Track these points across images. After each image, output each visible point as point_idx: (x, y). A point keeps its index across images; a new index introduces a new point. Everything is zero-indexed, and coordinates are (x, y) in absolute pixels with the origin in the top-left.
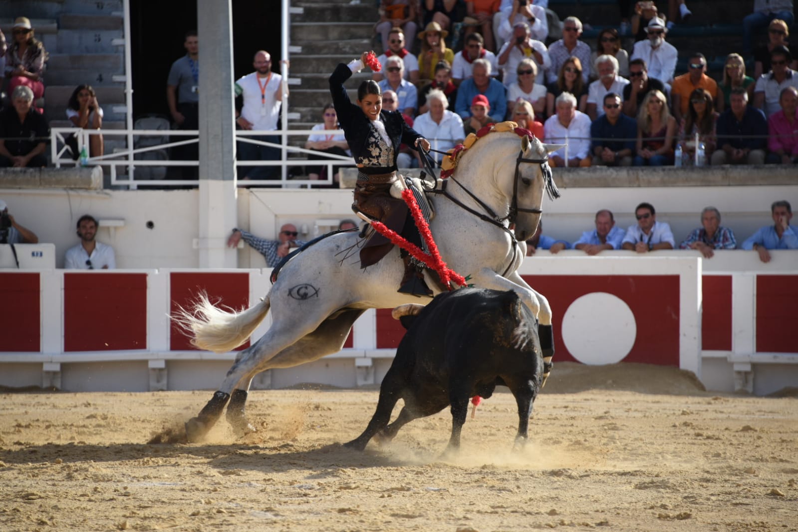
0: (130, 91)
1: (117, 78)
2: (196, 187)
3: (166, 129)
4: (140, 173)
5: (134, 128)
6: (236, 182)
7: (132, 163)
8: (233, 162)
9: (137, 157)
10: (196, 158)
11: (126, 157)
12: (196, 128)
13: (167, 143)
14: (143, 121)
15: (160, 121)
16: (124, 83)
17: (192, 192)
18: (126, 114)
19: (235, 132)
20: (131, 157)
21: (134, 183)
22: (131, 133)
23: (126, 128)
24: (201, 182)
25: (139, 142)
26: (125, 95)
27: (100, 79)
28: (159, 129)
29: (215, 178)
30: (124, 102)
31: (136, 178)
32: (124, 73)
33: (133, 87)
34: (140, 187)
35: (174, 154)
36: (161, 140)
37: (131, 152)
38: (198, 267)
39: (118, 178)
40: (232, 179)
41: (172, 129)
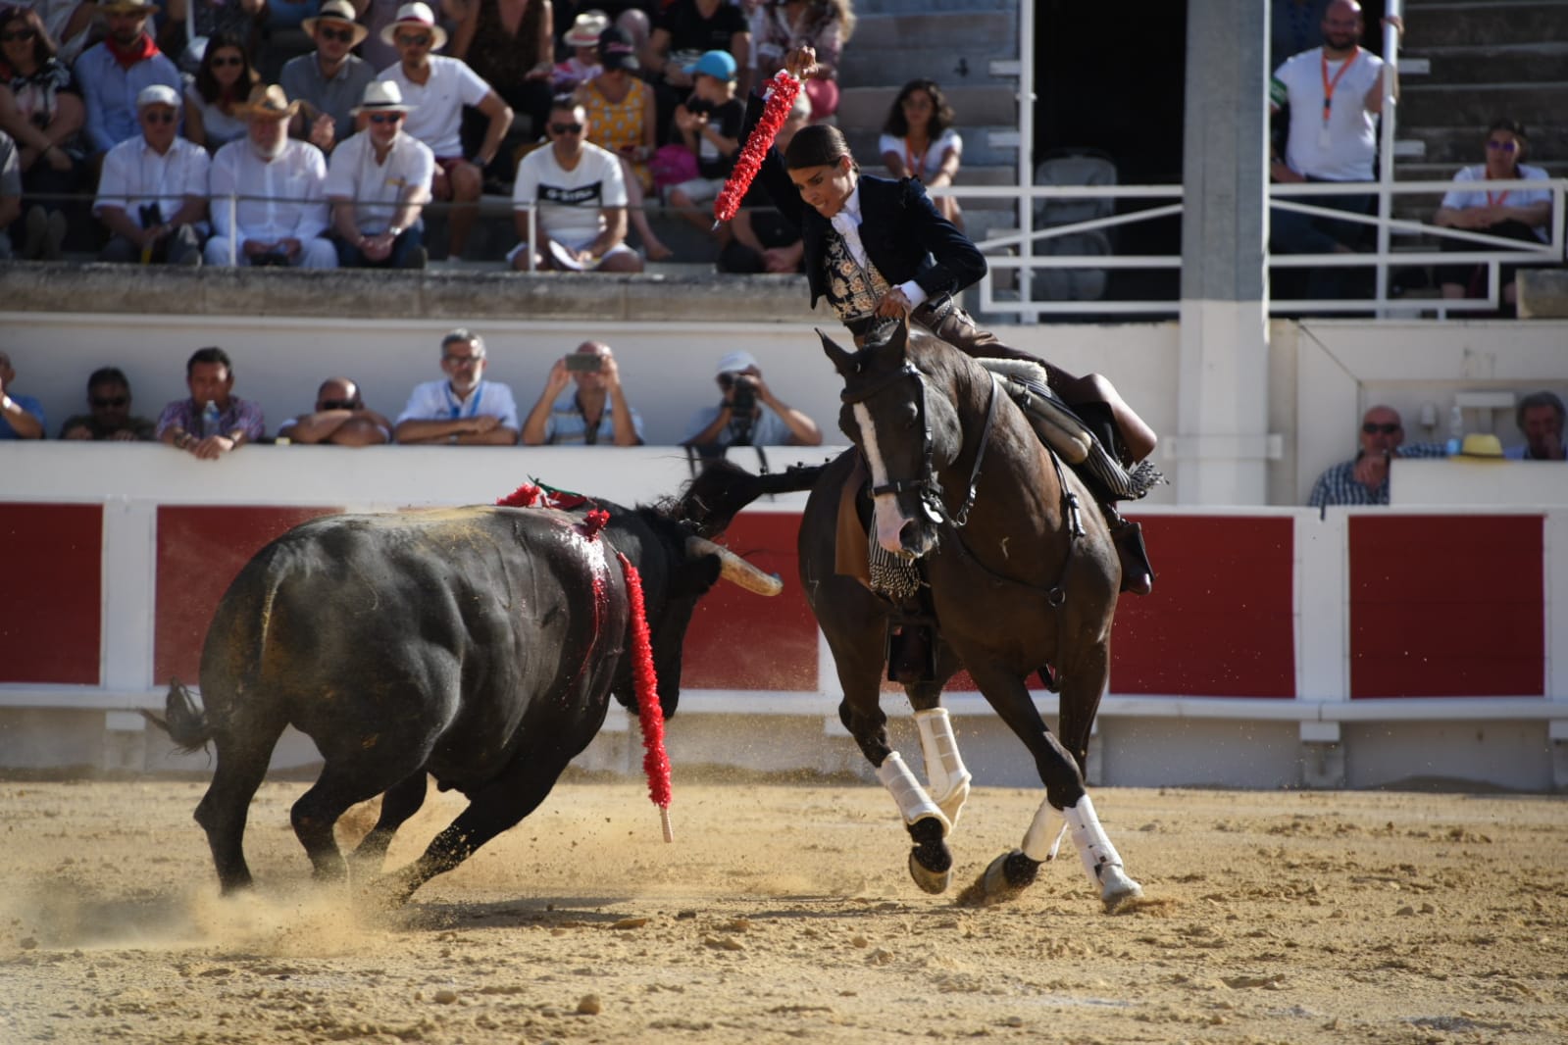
0: (1028, 97)
1: (1001, 67)
2: (1174, 317)
3: (1107, 183)
4: (1046, 286)
5: (1035, 182)
6: (1266, 305)
7: (1027, 262)
8: (1260, 259)
9: (1039, 249)
10: (1175, 249)
11: (1016, 249)
12: (1177, 180)
13: (1108, 215)
14: (1056, 166)
15: (1093, 165)
16: (1016, 79)
17: (1164, 328)
18: (1017, 150)
19: (1267, 189)
20: (1027, 248)
21: (1030, 308)
22: (1028, 192)
23: (1017, 182)
24: (1184, 307)
25: (1047, 213)
26: (1017, 105)
27: (963, 70)
28: (1090, 183)
29: (1218, 295)
30: (1014, 122)
31: (1036, 297)
32: (1017, 55)
33: (1038, 88)
34: (1046, 319)
35: (1124, 240)
36: (1097, 208)
37: (1026, 236)
38: (1173, 501)
39: (997, 296)
40: (1259, 298)
41: (1123, 181)
